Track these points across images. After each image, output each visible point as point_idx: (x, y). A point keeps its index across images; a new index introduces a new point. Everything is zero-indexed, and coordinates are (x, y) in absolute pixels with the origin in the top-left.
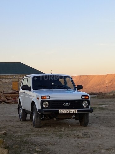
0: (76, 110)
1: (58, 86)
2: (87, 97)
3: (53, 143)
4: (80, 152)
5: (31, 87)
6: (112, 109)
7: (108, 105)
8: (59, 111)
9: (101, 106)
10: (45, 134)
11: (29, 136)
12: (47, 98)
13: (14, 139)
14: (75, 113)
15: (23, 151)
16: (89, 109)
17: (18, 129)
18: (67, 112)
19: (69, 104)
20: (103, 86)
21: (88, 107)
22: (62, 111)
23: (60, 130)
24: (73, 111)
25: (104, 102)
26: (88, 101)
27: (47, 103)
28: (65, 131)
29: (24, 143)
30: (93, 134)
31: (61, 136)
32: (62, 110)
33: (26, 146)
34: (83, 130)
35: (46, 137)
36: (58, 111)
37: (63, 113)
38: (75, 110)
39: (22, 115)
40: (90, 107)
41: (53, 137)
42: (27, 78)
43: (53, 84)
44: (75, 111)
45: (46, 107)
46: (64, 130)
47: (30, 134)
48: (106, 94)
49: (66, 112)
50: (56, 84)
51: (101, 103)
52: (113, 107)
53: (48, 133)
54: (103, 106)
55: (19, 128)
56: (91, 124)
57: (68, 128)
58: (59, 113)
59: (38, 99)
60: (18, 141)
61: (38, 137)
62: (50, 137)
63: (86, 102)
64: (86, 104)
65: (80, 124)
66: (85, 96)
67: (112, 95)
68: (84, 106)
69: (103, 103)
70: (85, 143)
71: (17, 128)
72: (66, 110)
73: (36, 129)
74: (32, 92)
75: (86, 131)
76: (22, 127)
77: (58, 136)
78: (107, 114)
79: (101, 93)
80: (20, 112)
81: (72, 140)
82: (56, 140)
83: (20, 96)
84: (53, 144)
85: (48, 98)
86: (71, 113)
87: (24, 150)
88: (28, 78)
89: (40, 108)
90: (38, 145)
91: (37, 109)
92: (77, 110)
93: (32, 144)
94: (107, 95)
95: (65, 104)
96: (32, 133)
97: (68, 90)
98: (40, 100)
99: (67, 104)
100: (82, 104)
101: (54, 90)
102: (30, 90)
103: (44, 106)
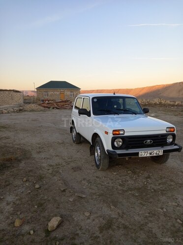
0: (162, 150)
5: (90, 111)
8: (140, 153)
14: (160, 154)
18: (150, 154)
19: (151, 142)
22: (144, 154)
24: (158, 153)
27: (120, 140)
32: (143, 152)
36: (138, 153)
37: (145, 156)
38: (160, 151)
45: (119, 146)
49: (148, 155)
58: (140, 156)
59: (107, 133)
72: (149, 152)
80: (73, 134)
86: (155, 155)
89: (110, 148)
95: (146, 142)
99: (149, 141)
101: (120, 116)
102: (89, 115)
103: (116, 145)
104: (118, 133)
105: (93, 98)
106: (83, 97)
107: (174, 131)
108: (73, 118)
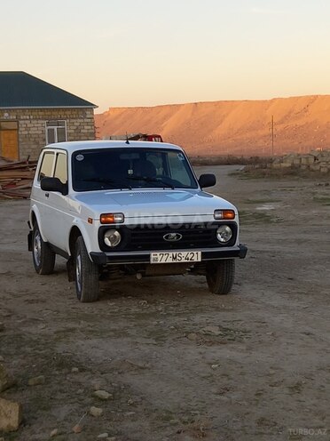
0: (200, 253)
1: (145, 180)
2: (230, 215)
3: (141, 364)
4: (218, 397)
5: (67, 182)
6: (291, 218)
7: (278, 205)
8: (152, 256)
9: (260, 208)
10: (113, 327)
11: (71, 339)
12: (116, 219)
13: (29, 349)
14: (195, 260)
15: (59, 396)
16: (235, 248)
17: (36, 307)
18: (174, 258)
19: (178, 236)
20: (261, 133)
21: (231, 242)
22: (160, 257)
23: (153, 309)
24: (190, 256)
25: (268, 192)
26: (233, 226)
27: (117, 233)
28: (168, 314)
29: (57, 366)
30: (248, 328)
31: (159, 337)
32: (158, 254)
33: (66, 374)
34: (218, 309)
35: (119, 340)
36: (149, 256)
37: (163, 261)
38: (195, 253)
39: (41, 258)
40: (237, 243)
41: (138, 340)
42: (53, 153)
43: (130, 172)
44: (196, 256)
45: (114, 245)
46: (166, 309)
47: (73, 330)
48: (271, 161)
49: (170, 260)
50: (138, 175)
51: (259, 197)
52: (294, 211)
53: (122, 324)
54: (266, 207)
55: (37, 301)
56: (240, 285)
57: (176, 303)
58: (152, 262)
59: (90, 221)
60: (40, 360)
61: (94, 341)
62: (129, 339)
63: (228, 229)
64: (227, 233)
65: (206, 285)
66: (225, 211)
67: (288, 165)
68: (222, 240)
69: (263, 198)
70: (231, 361)
71: (31, 302)
72: (171, 254)
73: (87, 308)
74: (71, 198)
75: (229, 316)
76: (43, 297)
77: (151, 334)
78: (279, 242)
79: (255, 160)
80: (35, 250)
81: (192, 352)
82: (147, 350)
83: (36, 204)
84: (142, 368)
85: (120, 219)
86: (183, 260)
87: (61, 391)
88: (57, 154)
89: (97, 249)
90: (98, 374)
91: (89, 251)
92: (202, 253)
93: (82, 370)
94: (275, 165)
95: (167, 237)
96: (77, 326)
97: (176, 190)
98: (97, 224)
99: (173, 235)
100: (216, 234)
101: (135, 191)
102: (65, 192)
103: (108, 243)
104: (111, 219)
105: (75, 154)
106: (56, 151)
107: (234, 218)
108: (35, 207)
